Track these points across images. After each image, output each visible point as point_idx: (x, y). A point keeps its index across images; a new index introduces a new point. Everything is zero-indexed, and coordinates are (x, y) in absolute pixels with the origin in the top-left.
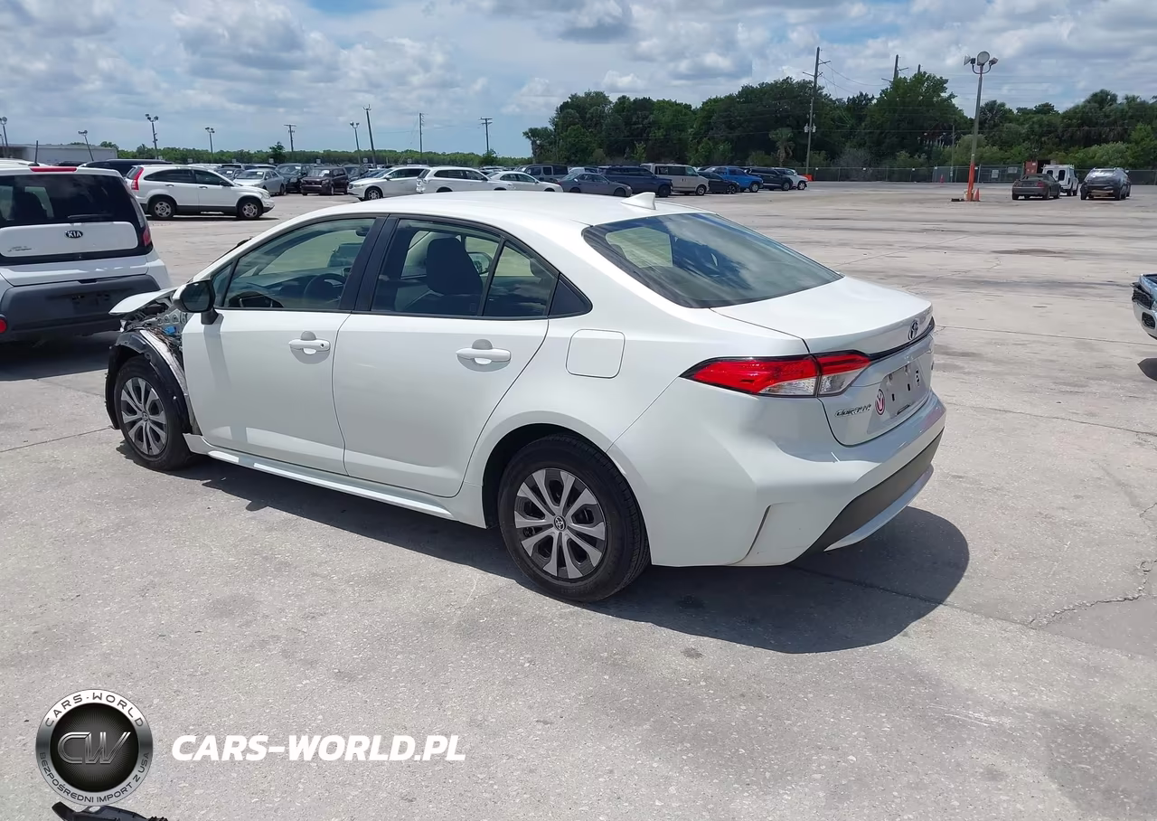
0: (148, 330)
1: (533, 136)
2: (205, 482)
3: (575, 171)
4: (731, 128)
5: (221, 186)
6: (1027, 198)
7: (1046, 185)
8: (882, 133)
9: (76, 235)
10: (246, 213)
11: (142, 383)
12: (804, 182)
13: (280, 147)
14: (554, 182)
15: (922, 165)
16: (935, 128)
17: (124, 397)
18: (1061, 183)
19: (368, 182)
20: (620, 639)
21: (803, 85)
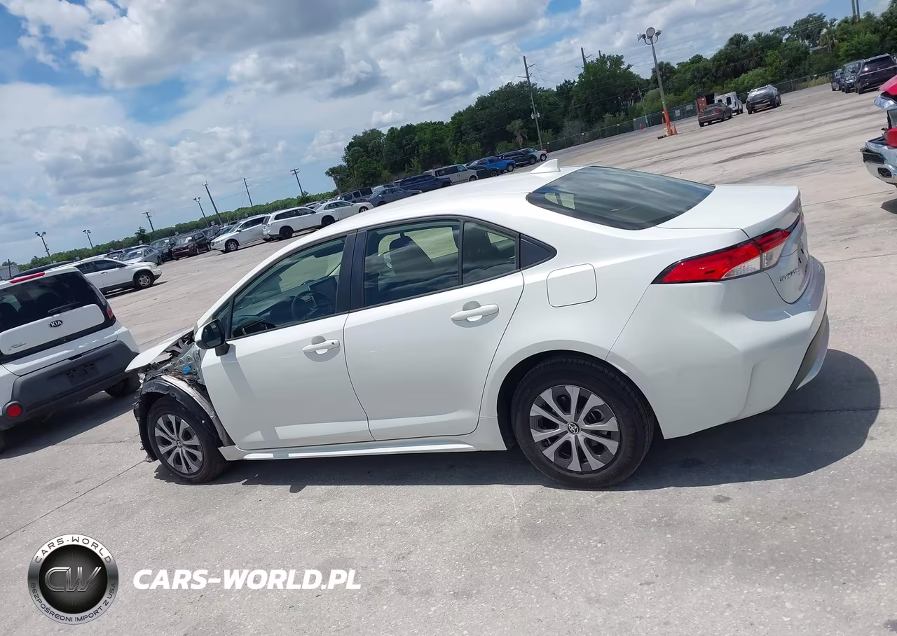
0: (166, 375)
1: (333, 173)
2: (243, 482)
3: (377, 190)
4: (477, 129)
5: (117, 269)
6: (710, 123)
7: (720, 111)
8: (588, 105)
9: (57, 324)
10: (142, 283)
11: (172, 418)
12: (544, 155)
13: (142, 231)
14: (365, 201)
15: (623, 120)
16: (625, 92)
17: (158, 433)
18: (731, 106)
19: (225, 237)
20: (657, 505)
21: (521, 85)
